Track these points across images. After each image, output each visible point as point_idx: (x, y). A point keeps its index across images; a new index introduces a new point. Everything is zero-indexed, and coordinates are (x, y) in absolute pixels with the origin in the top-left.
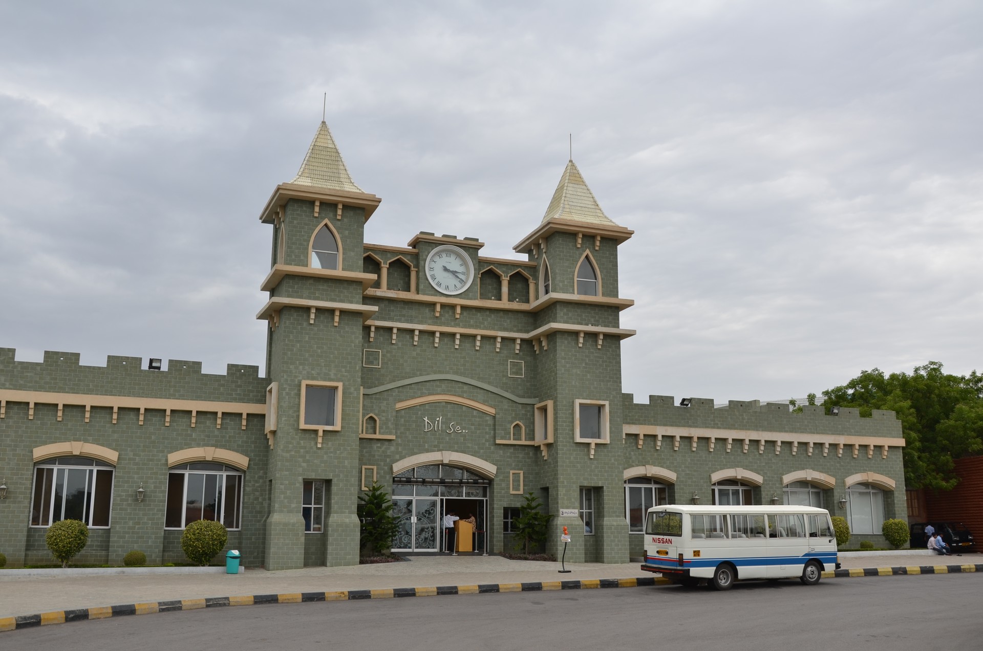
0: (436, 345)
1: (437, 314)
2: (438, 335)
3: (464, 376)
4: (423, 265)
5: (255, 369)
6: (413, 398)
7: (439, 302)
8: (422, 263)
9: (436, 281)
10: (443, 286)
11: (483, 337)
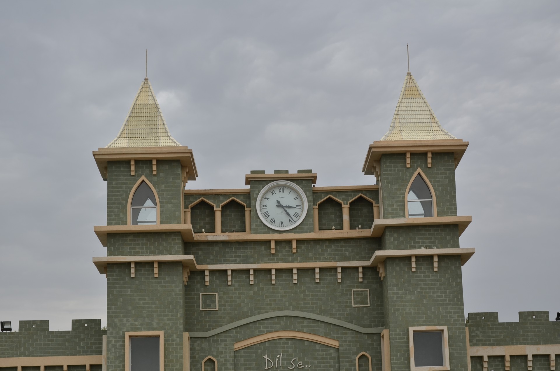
0: (273, 282)
1: (273, 251)
2: (273, 272)
3: (304, 311)
4: (254, 203)
5: (98, 322)
6: (251, 337)
7: (273, 240)
8: (253, 202)
9: (270, 218)
10: (277, 222)
11: (321, 269)
